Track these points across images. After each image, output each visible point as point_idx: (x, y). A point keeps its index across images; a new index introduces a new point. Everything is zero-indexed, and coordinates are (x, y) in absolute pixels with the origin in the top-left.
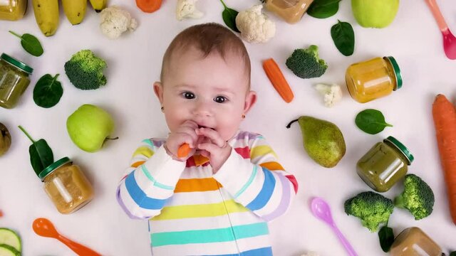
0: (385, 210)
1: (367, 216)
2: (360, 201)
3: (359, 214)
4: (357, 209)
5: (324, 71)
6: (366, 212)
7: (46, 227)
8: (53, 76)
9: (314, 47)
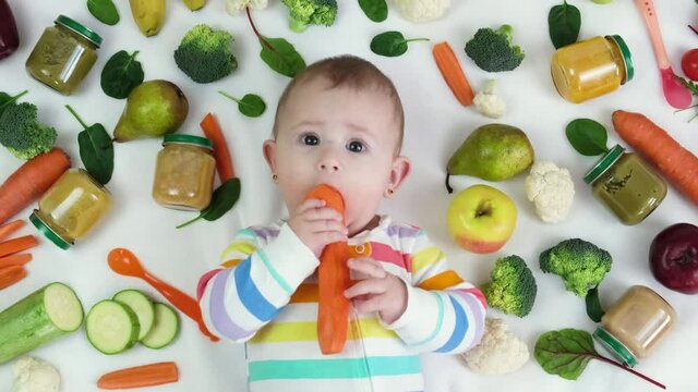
0: (599, 265)
1: (572, 272)
2: (563, 252)
3: (561, 270)
4: (557, 263)
5: (520, 62)
6: (570, 266)
7: (126, 261)
8: (130, 53)
9: (507, 28)
